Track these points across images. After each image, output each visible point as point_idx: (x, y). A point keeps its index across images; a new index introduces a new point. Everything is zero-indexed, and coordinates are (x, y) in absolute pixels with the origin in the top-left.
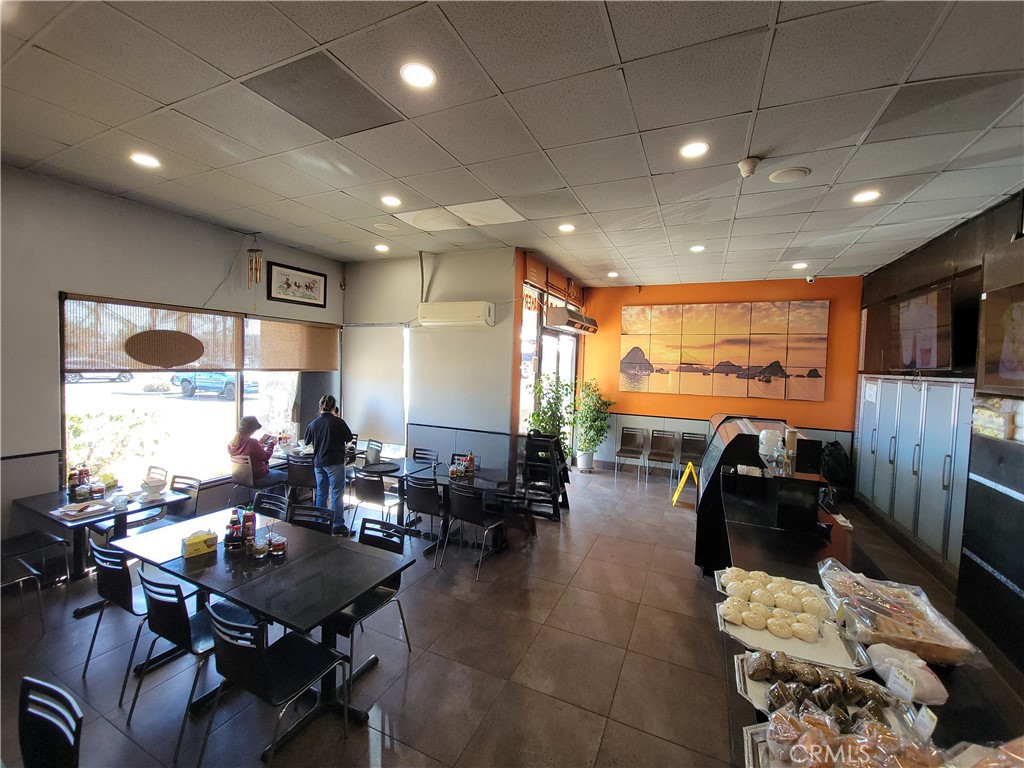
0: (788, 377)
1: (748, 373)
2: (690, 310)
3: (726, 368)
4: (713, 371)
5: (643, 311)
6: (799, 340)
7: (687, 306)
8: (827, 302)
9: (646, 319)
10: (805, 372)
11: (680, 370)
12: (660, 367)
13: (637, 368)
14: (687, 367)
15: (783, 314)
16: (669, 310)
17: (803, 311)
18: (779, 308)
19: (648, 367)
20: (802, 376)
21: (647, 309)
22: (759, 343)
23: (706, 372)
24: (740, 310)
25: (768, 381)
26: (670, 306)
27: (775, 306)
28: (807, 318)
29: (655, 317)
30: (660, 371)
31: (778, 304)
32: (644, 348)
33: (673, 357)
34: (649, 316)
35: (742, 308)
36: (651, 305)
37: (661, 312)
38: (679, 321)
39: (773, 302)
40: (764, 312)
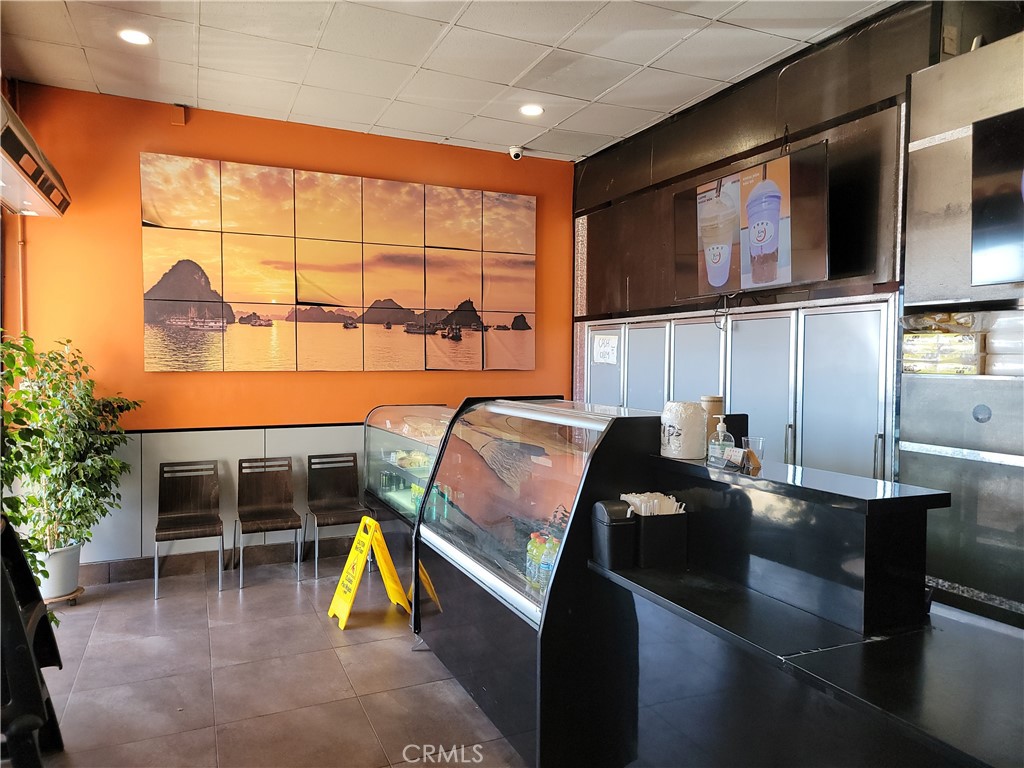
0: (486, 329)
1: (424, 324)
2: (310, 184)
3: (386, 314)
4: (363, 320)
5: (200, 173)
6: (499, 264)
7: (304, 175)
8: (533, 200)
9: (209, 192)
10: (508, 321)
11: (295, 317)
12: (249, 310)
13: (193, 313)
14: (309, 310)
15: (473, 214)
16: (263, 176)
17: (501, 210)
18: (467, 199)
19: (220, 310)
20: (505, 328)
21: (211, 170)
22: (441, 265)
23: (349, 323)
24: (405, 198)
25: (457, 338)
26: (266, 169)
27: (462, 196)
28: (508, 224)
29: (231, 190)
30: (251, 319)
31: (465, 192)
32: (208, 262)
33: (277, 288)
34: (215, 186)
35: (410, 193)
36: (219, 159)
37: (246, 181)
38: (288, 205)
39: (458, 188)
40: (446, 207)
